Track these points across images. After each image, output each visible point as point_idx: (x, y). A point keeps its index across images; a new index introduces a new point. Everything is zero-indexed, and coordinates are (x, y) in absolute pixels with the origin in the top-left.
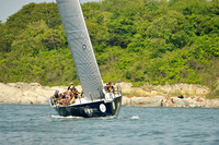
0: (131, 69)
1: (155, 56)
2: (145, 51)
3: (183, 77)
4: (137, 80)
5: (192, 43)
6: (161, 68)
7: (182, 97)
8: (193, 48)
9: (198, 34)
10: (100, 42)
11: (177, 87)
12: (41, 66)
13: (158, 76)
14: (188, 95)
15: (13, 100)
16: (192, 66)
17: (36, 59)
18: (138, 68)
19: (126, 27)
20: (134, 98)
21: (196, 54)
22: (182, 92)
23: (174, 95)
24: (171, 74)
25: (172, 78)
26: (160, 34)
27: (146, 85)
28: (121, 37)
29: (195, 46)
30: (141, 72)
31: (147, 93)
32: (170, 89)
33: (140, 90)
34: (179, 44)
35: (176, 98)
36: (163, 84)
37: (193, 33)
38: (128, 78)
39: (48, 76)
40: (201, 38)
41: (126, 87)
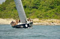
0: (39, 15)
1: (45, 11)
2: (43, 10)
3: (53, 17)
4: (40, 18)
5: (56, 8)
6: (47, 15)
7: (53, 23)
8: (56, 9)
9: (58, 5)
10: (30, 7)
11: (52, 20)
12: (14, 14)
13: (46, 17)
14: (55, 22)
15: (6, 23)
16: (56, 14)
17: (12, 12)
18: (41, 15)
19: (38, 3)
20: (40, 23)
21: (57, 11)
22: (53, 21)
23: (51, 22)
24: (50, 16)
25: (50, 17)
26: (47, 5)
27: (43, 19)
28: (36, 6)
29: (57, 8)
30: (42, 16)
31: (43, 22)
32: (50, 20)
33: (41, 21)
34: (52, 8)
35: (51, 23)
36: (48, 19)
37: (56, 5)
38: (38, 17)
39: (16, 17)
40: (58, 6)
41: (37, 20)
